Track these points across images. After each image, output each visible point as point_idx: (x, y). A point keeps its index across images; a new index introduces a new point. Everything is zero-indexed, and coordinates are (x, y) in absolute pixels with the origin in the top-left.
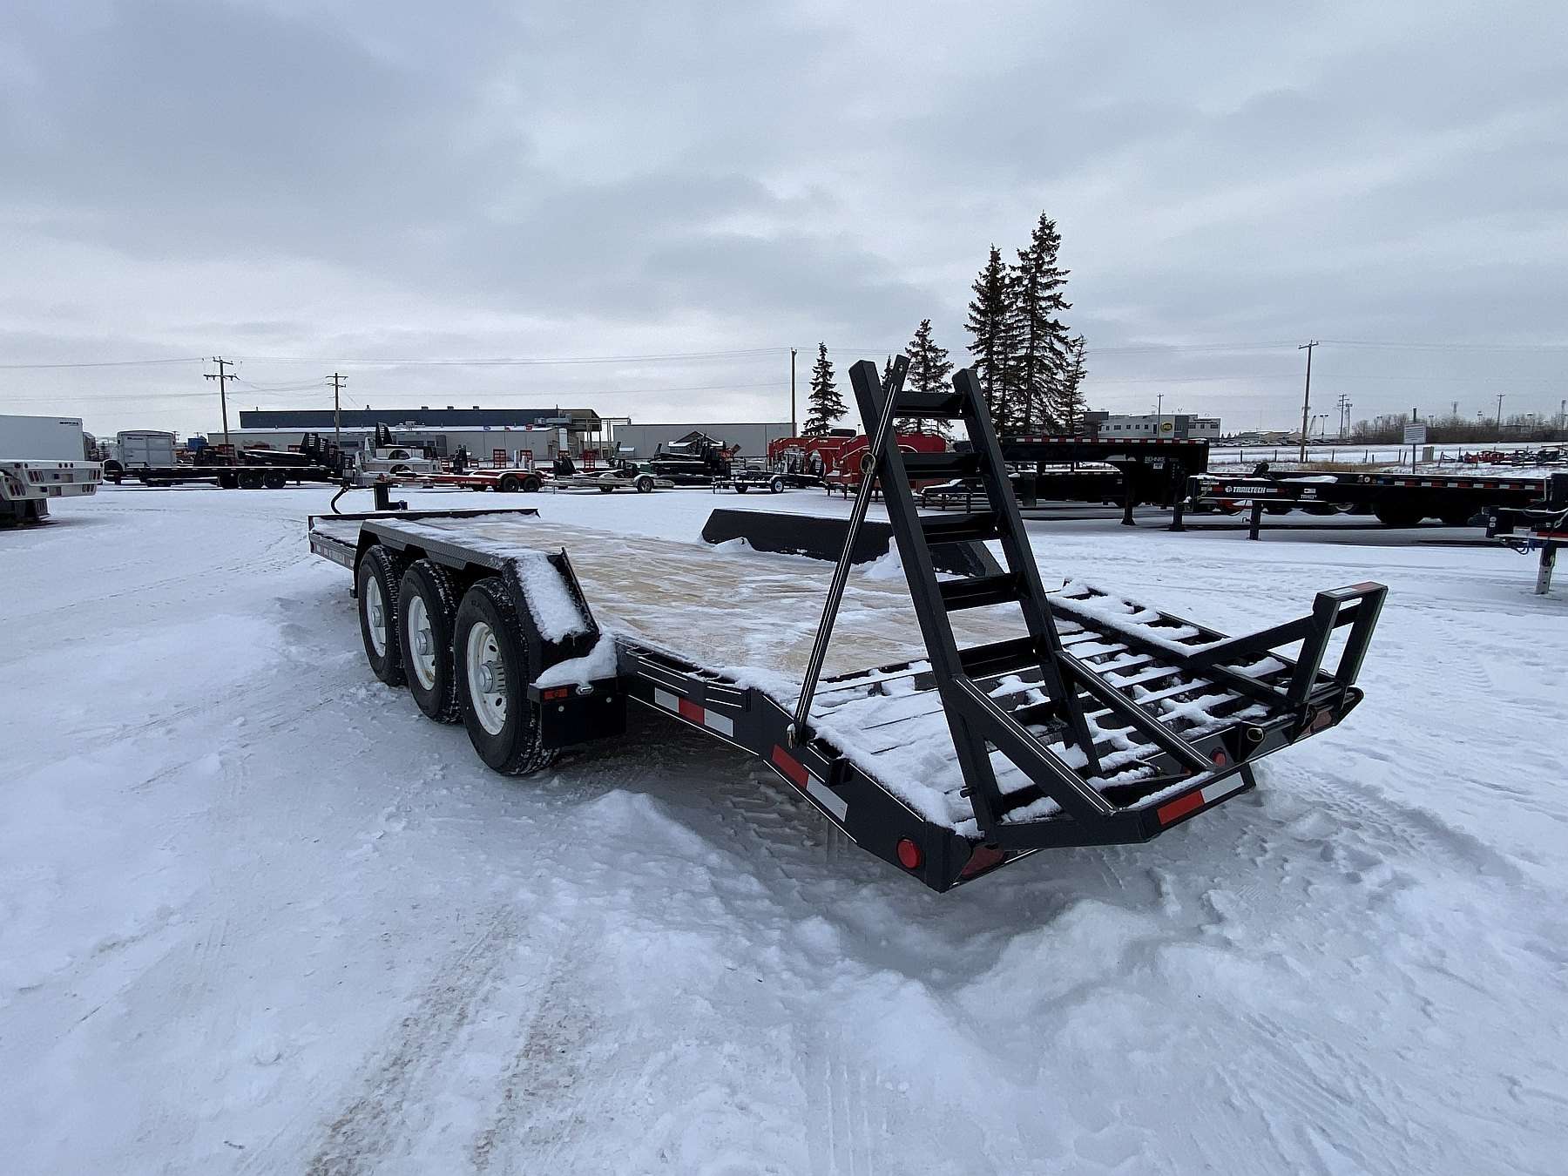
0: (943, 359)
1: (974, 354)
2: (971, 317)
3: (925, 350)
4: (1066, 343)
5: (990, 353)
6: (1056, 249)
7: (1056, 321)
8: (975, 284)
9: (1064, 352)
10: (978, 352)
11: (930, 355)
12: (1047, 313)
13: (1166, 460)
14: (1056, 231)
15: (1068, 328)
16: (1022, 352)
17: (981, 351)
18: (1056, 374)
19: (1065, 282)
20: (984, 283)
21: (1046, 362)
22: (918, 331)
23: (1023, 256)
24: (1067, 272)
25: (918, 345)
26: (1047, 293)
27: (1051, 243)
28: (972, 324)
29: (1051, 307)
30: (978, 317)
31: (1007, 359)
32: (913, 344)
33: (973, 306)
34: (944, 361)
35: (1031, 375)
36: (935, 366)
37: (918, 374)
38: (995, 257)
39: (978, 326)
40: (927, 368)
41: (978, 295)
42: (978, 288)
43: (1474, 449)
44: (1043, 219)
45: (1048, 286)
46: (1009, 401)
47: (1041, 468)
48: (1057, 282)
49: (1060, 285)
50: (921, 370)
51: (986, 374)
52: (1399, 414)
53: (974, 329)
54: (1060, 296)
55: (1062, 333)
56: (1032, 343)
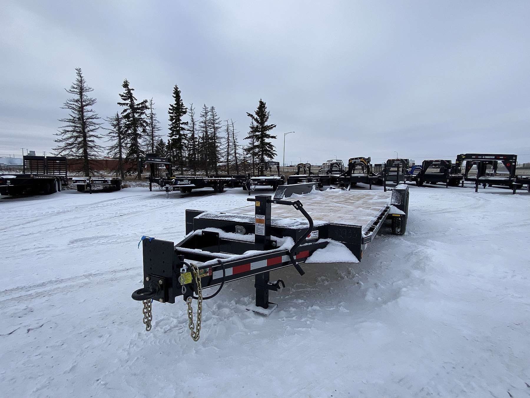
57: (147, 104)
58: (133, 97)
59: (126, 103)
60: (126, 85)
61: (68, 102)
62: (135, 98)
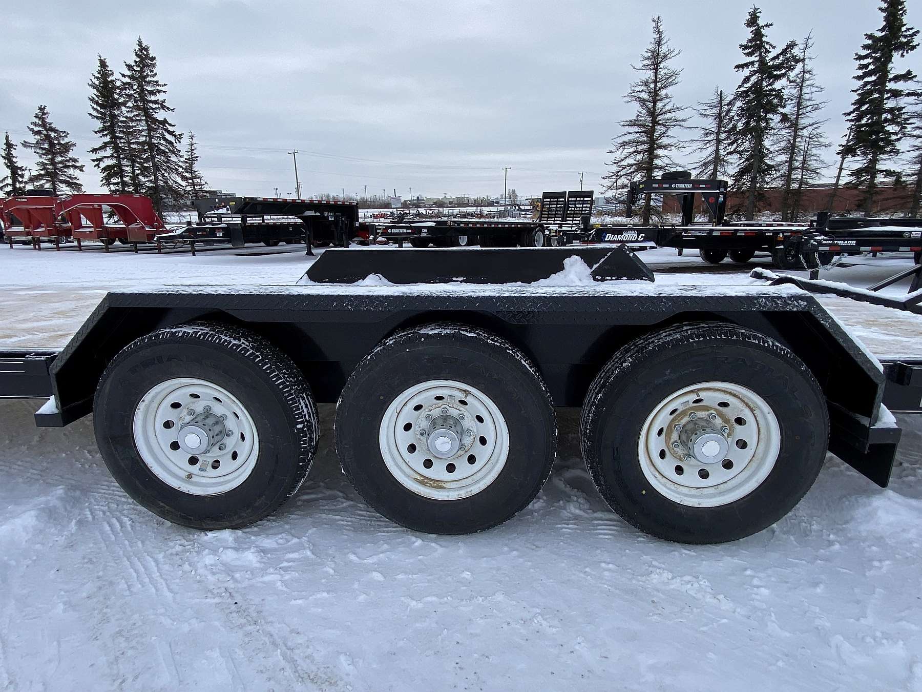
0: (65, 139)
1: (101, 137)
2: (93, 108)
3: (46, 130)
4: (175, 136)
5: (114, 137)
6: (154, 67)
7: (165, 119)
8: (91, 83)
9: (174, 142)
10: (103, 136)
11: (53, 135)
12: (156, 113)
13: (335, 214)
14: (152, 53)
15: (174, 126)
16: (142, 139)
17: (106, 135)
18: (170, 157)
19: (165, 92)
20: (97, 83)
21: (162, 148)
22: (37, 114)
23: (129, 67)
24: (165, 85)
25: (40, 126)
26: (153, 98)
27: (150, 62)
28: (95, 114)
29: (159, 109)
30: (99, 108)
31: (130, 144)
32: (35, 124)
33: (92, 100)
34: (66, 140)
35: (153, 157)
36: (59, 144)
37: (43, 149)
38: (103, 64)
39: (100, 115)
40: (52, 145)
41: (95, 91)
42: (94, 86)
43: (376, 212)
44: (140, 44)
45: (152, 93)
46: (139, 174)
47: (244, 220)
48: (159, 92)
49: (162, 94)
50: (46, 146)
51: (114, 153)
52: (326, 193)
53: (97, 117)
54: (164, 101)
55: (171, 129)
56: (149, 133)
57: (796, 51)
58: (767, 43)
59: (749, 63)
60: (753, 20)
61: (633, 88)
62: (771, 45)
